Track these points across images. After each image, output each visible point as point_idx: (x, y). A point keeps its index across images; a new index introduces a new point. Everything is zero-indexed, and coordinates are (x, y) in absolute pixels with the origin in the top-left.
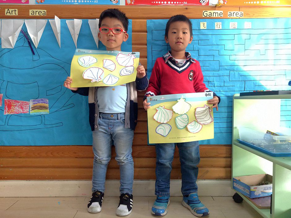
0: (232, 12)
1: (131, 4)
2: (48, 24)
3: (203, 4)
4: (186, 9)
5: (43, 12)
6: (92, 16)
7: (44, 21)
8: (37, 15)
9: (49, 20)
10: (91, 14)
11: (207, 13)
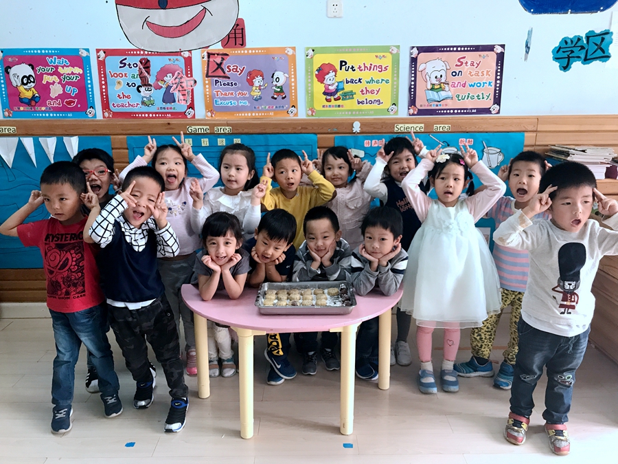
0: (219, 128)
1: (109, 117)
2: (20, 144)
3: (189, 116)
4: (169, 124)
5: (12, 129)
6: (66, 133)
7: (16, 140)
8: (7, 132)
9: (21, 138)
10: (66, 131)
11: (192, 129)
